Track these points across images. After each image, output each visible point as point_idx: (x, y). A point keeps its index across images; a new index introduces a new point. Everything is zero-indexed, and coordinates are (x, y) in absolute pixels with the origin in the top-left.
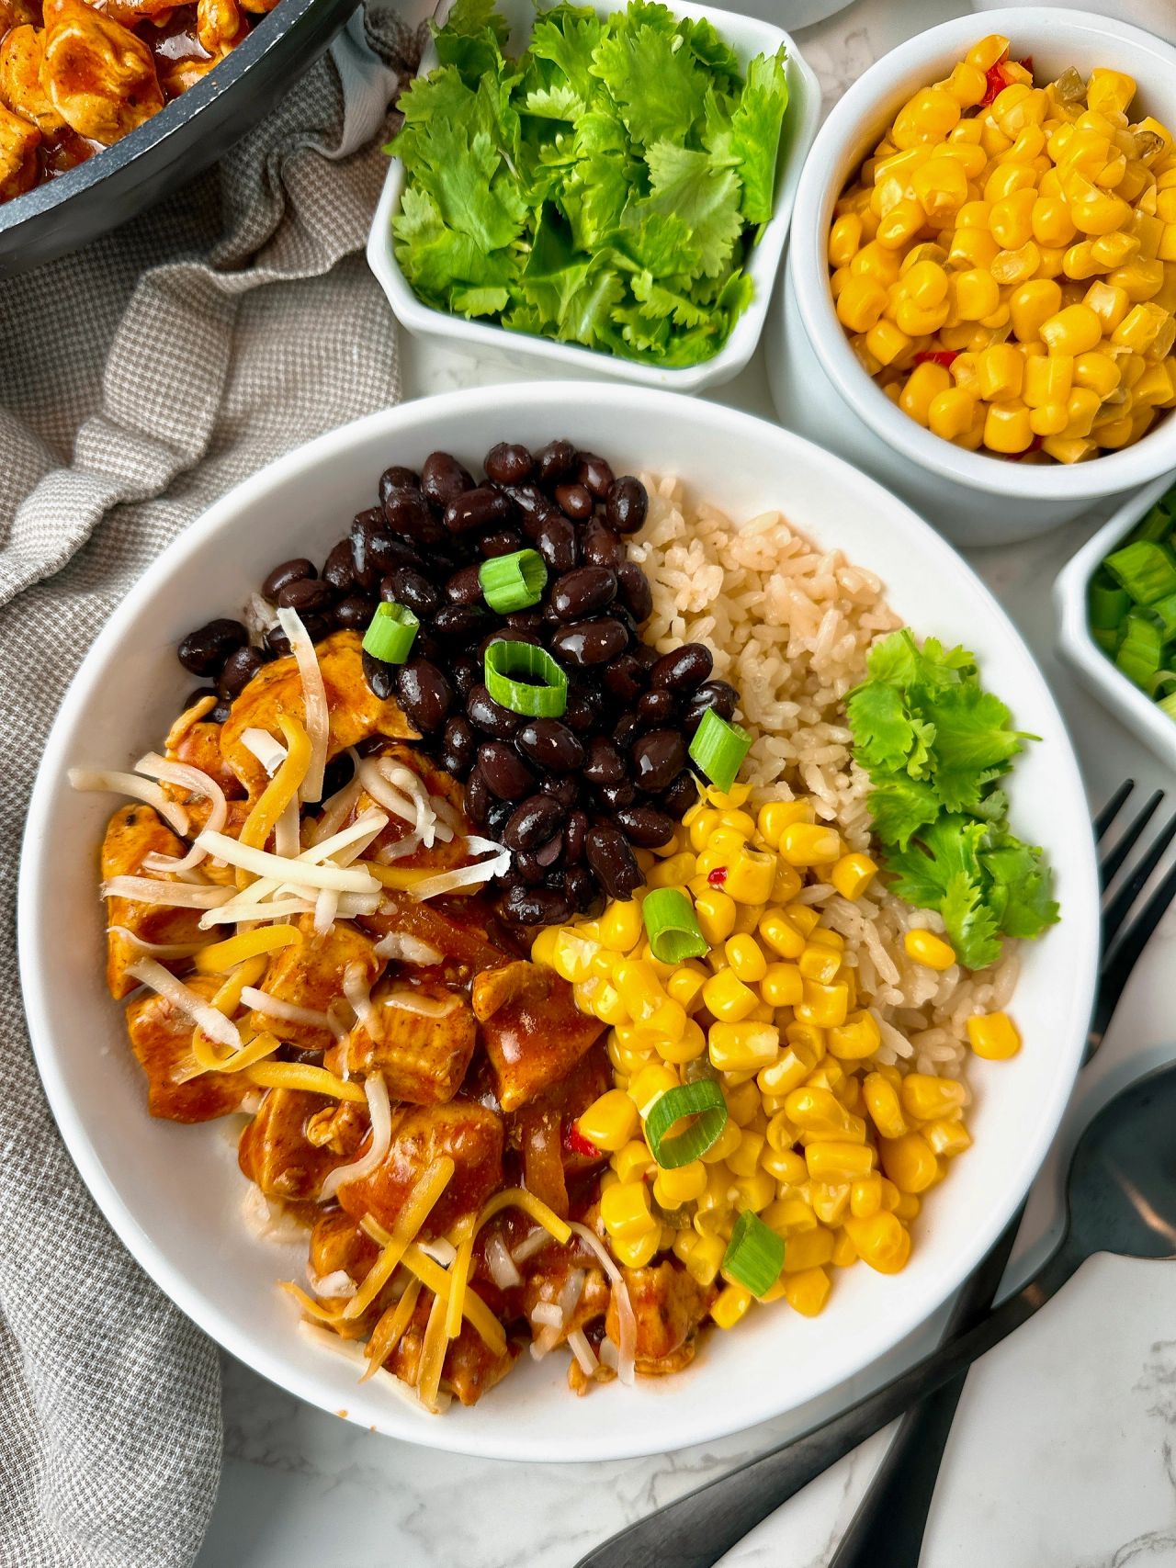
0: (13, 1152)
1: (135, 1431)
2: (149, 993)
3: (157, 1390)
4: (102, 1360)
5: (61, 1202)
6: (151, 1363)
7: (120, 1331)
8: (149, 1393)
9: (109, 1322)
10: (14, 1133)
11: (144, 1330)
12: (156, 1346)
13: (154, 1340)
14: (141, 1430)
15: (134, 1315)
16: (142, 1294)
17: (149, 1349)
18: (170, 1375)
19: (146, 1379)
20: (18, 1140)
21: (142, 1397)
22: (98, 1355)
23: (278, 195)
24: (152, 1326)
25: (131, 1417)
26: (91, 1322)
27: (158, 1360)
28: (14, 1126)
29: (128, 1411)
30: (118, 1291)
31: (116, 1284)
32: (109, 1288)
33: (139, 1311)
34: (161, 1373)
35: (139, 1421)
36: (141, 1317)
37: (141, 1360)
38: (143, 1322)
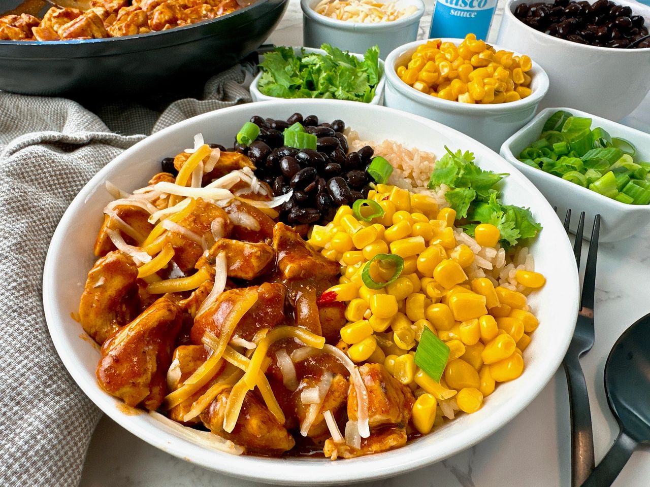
0: (14, 288)
1: (9, 473)
2: (114, 248)
3: (38, 447)
4: (9, 418)
5: (29, 318)
6: (41, 427)
7: (30, 402)
8: (32, 447)
9: (26, 393)
10: (19, 280)
11: (45, 404)
12: (49, 416)
13: (50, 412)
14: (15, 473)
15: (43, 391)
16: (54, 382)
17: (44, 417)
18: (50, 440)
19: (34, 437)
20: (20, 284)
21: (26, 447)
22: (9, 414)
23: (222, 92)
24: (52, 403)
25: (11, 461)
26: (14, 389)
27: (47, 427)
28: (21, 277)
29: (11, 455)
30: (40, 372)
31: (41, 368)
32: (36, 368)
33: (48, 390)
34: (45, 437)
35: (16, 466)
36: (47, 395)
37: (36, 423)
38: (47, 399)
